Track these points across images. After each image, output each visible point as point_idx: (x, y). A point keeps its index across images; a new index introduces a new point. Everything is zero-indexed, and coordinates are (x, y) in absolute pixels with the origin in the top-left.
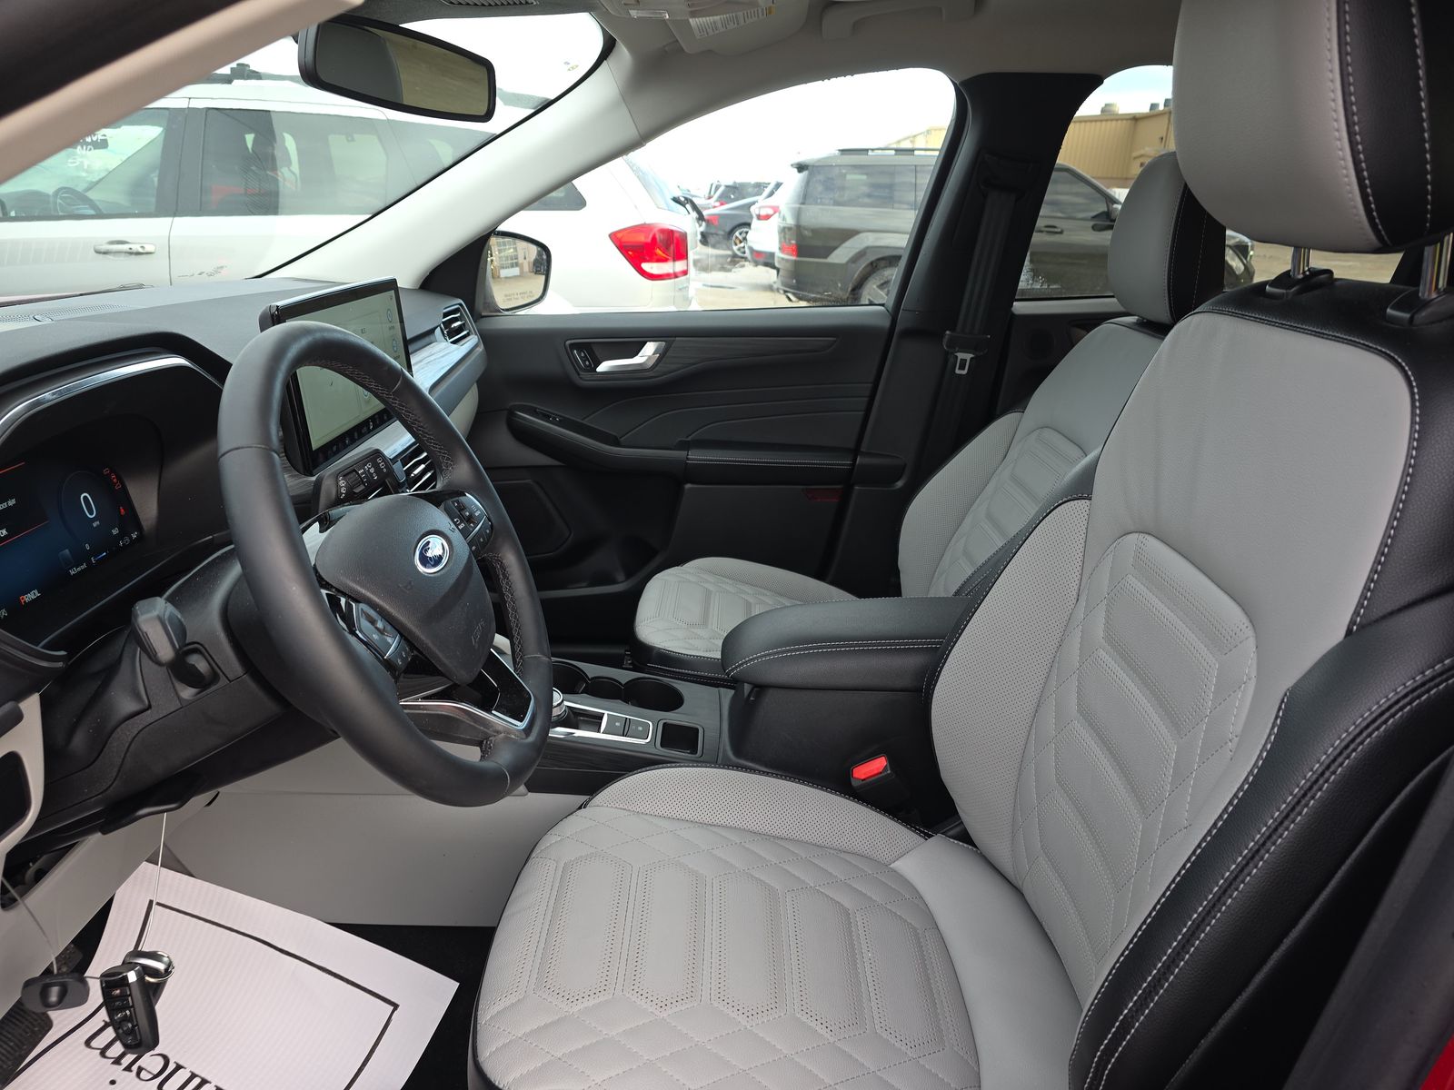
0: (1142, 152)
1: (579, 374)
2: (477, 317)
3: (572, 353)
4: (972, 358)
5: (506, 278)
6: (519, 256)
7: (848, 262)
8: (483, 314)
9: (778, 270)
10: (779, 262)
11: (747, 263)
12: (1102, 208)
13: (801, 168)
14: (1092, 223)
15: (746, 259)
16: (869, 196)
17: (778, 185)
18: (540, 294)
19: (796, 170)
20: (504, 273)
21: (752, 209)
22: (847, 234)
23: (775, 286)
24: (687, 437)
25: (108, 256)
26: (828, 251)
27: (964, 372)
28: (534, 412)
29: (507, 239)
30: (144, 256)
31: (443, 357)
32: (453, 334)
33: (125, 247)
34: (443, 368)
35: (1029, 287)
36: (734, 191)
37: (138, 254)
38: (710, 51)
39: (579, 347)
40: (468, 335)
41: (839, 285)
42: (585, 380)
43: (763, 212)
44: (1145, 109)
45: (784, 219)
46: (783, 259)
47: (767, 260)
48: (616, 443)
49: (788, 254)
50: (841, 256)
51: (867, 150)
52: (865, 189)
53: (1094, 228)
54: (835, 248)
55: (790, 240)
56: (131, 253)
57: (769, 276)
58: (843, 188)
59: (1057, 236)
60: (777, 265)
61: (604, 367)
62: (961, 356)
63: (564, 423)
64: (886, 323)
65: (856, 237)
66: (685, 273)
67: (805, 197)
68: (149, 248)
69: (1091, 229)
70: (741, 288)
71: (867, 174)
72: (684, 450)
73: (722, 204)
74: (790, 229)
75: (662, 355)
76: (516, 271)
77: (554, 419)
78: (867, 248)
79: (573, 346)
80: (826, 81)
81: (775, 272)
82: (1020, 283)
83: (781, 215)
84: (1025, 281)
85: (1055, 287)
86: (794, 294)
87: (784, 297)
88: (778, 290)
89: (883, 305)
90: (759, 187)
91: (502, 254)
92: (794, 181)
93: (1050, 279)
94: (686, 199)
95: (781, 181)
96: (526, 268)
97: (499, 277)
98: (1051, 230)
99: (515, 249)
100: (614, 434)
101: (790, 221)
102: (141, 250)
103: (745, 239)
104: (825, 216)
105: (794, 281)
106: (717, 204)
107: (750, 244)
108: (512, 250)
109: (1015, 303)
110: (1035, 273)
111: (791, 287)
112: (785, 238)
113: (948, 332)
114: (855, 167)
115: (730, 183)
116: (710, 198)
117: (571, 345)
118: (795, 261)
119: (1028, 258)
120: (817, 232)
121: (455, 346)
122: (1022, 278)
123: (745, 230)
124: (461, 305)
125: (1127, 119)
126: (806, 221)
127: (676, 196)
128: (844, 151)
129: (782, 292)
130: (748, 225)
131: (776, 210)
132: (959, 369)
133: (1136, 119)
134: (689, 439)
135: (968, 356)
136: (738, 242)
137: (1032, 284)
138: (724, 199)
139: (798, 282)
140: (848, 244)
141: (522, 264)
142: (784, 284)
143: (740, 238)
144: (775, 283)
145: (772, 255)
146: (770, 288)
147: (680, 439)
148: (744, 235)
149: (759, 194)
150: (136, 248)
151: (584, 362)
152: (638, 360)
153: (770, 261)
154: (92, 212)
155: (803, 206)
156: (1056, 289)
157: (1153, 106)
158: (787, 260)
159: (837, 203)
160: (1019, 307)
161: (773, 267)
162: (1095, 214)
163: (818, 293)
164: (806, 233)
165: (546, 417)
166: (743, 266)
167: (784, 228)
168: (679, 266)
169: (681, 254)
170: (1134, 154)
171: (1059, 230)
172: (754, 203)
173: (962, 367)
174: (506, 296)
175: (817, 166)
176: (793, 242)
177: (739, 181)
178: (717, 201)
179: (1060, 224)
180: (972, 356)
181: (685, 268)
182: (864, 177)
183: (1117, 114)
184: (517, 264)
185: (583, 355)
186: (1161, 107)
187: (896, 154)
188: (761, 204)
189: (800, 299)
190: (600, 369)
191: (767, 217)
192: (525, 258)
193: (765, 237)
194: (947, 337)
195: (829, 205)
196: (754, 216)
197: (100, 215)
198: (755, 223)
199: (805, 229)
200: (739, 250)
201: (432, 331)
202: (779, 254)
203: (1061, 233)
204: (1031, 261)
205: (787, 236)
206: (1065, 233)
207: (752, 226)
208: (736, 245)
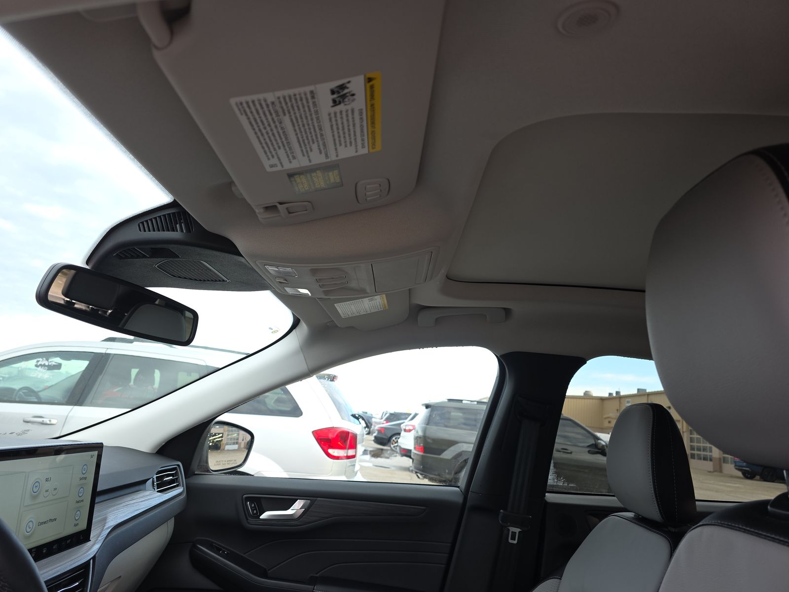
0: (608, 416)
1: (247, 519)
2: (189, 473)
3: (246, 503)
4: (519, 532)
5: (228, 450)
6: (240, 438)
7: (451, 459)
8: (196, 473)
9: (413, 460)
10: (414, 456)
11: (397, 455)
12: (592, 442)
13: (427, 406)
14: (588, 449)
15: (397, 453)
16: (464, 424)
17: (416, 415)
18: (240, 463)
19: (425, 407)
20: (227, 447)
21: (402, 425)
22: (452, 443)
23: (411, 469)
24: (317, 574)
25: (29, 424)
26: (441, 451)
27: (515, 542)
28: (211, 546)
29: (234, 429)
30: (49, 426)
31: (142, 501)
32: (162, 485)
33: (40, 420)
34: (142, 509)
35: (555, 484)
36: (393, 417)
37: (47, 424)
38: (352, 327)
39: (251, 500)
40: (177, 486)
41: (447, 471)
42: (251, 524)
43: (407, 428)
44: (607, 395)
45: (417, 432)
46: (416, 454)
47: (406, 453)
48: (264, 575)
49: (419, 451)
50: (448, 454)
51: (462, 400)
52: (463, 421)
53: (589, 452)
54: (444, 450)
55: (420, 444)
56: (43, 424)
57: (407, 462)
58: (449, 419)
59: (569, 455)
60: (412, 456)
61: (266, 515)
62: (512, 529)
63: (231, 557)
64: (460, 499)
65: (457, 445)
66: (354, 457)
67: (429, 421)
68: (53, 421)
69: (587, 453)
70: (393, 468)
71: (462, 413)
72: (312, 585)
73: (387, 422)
74: (420, 437)
75: (307, 510)
76: (236, 447)
77: (224, 552)
78: (463, 451)
79: (248, 499)
80: (421, 349)
81: (411, 460)
82: (549, 481)
83: (416, 430)
84: (552, 479)
85: (572, 485)
86: (421, 474)
87: (415, 475)
88: (412, 471)
89: (458, 487)
90: (405, 416)
91: (229, 437)
92: (423, 413)
93: (568, 480)
94: (359, 416)
95: (417, 413)
96: (242, 446)
97: (224, 449)
98: (565, 451)
99: (238, 434)
100: (264, 567)
101: (420, 433)
102: (48, 422)
103: (397, 441)
104: (440, 432)
105: (421, 467)
106: (385, 422)
107: (399, 444)
108: (236, 435)
109: (546, 494)
110: (558, 475)
111: (420, 470)
112: (417, 442)
113: (501, 511)
114: (455, 408)
115: (392, 412)
116: (382, 419)
117: (246, 498)
118: (422, 456)
119: (552, 465)
120: (437, 441)
121: (159, 494)
122: (550, 477)
123: (398, 437)
124: (178, 465)
125: (598, 399)
126: (428, 434)
127: (354, 413)
128: (450, 400)
129: (414, 472)
130: (399, 434)
131: (414, 426)
132: (511, 539)
133: (602, 399)
134: (318, 575)
135: (517, 530)
136: (394, 443)
137: (557, 482)
138: (388, 420)
139: (423, 468)
140: (452, 448)
141: (241, 443)
142: (416, 468)
143: (395, 441)
144: (411, 467)
145: (410, 451)
146: (407, 469)
147: (311, 575)
148: (397, 439)
149: (406, 419)
150: (47, 421)
151: (253, 511)
152: (289, 512)
153: (409, 454)
154: (36, 400)
155: (427, 426)
156: (573, 487)
157: (610, 394)
158: (418, 455)
159: (446, 426)
160: (550, 497)
161: (410, 457)
162: (588, 445)
163: (435, 475)
164: (429, 440)
165: (217, 550)
166: (396, 456)
167: (417, 437)
168: (351, 452)
169: (353, 446)
170: (605, 416)
171: (570, 452)
172: (403, 423)
173: (513, 538)
174: (217, 462)
175: (436, 407)
176: (422, 445)
177: (397, 411)
178: (385, 420)
179: (570, 449)
180: (519, 530)
181: (354, 454)
182: (461, 414)
183: (592, 396)
184: (237, 443)
185: (253, 505)
186: (614, 395)
187: (477, 404)
188: (406, 424)
189: (425, 477)
190: (262, 517)
191: (410, 431)
192: (243, 440)
193: (407, 441)
194: (501, 514)
195: (442, 427)
196: (403, 430)
197: (40, 402)
198: (403, 433)
199: (429, 438)
200: (394, 447)
201: (144, 482)
202: (414, 451)
203: (571, 453)
204: (555, 467)
205: (418, 442)
206: (573, 453)
207: (401, 435)
208: (393, 444)
